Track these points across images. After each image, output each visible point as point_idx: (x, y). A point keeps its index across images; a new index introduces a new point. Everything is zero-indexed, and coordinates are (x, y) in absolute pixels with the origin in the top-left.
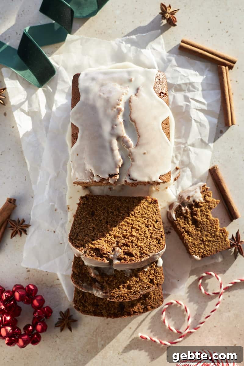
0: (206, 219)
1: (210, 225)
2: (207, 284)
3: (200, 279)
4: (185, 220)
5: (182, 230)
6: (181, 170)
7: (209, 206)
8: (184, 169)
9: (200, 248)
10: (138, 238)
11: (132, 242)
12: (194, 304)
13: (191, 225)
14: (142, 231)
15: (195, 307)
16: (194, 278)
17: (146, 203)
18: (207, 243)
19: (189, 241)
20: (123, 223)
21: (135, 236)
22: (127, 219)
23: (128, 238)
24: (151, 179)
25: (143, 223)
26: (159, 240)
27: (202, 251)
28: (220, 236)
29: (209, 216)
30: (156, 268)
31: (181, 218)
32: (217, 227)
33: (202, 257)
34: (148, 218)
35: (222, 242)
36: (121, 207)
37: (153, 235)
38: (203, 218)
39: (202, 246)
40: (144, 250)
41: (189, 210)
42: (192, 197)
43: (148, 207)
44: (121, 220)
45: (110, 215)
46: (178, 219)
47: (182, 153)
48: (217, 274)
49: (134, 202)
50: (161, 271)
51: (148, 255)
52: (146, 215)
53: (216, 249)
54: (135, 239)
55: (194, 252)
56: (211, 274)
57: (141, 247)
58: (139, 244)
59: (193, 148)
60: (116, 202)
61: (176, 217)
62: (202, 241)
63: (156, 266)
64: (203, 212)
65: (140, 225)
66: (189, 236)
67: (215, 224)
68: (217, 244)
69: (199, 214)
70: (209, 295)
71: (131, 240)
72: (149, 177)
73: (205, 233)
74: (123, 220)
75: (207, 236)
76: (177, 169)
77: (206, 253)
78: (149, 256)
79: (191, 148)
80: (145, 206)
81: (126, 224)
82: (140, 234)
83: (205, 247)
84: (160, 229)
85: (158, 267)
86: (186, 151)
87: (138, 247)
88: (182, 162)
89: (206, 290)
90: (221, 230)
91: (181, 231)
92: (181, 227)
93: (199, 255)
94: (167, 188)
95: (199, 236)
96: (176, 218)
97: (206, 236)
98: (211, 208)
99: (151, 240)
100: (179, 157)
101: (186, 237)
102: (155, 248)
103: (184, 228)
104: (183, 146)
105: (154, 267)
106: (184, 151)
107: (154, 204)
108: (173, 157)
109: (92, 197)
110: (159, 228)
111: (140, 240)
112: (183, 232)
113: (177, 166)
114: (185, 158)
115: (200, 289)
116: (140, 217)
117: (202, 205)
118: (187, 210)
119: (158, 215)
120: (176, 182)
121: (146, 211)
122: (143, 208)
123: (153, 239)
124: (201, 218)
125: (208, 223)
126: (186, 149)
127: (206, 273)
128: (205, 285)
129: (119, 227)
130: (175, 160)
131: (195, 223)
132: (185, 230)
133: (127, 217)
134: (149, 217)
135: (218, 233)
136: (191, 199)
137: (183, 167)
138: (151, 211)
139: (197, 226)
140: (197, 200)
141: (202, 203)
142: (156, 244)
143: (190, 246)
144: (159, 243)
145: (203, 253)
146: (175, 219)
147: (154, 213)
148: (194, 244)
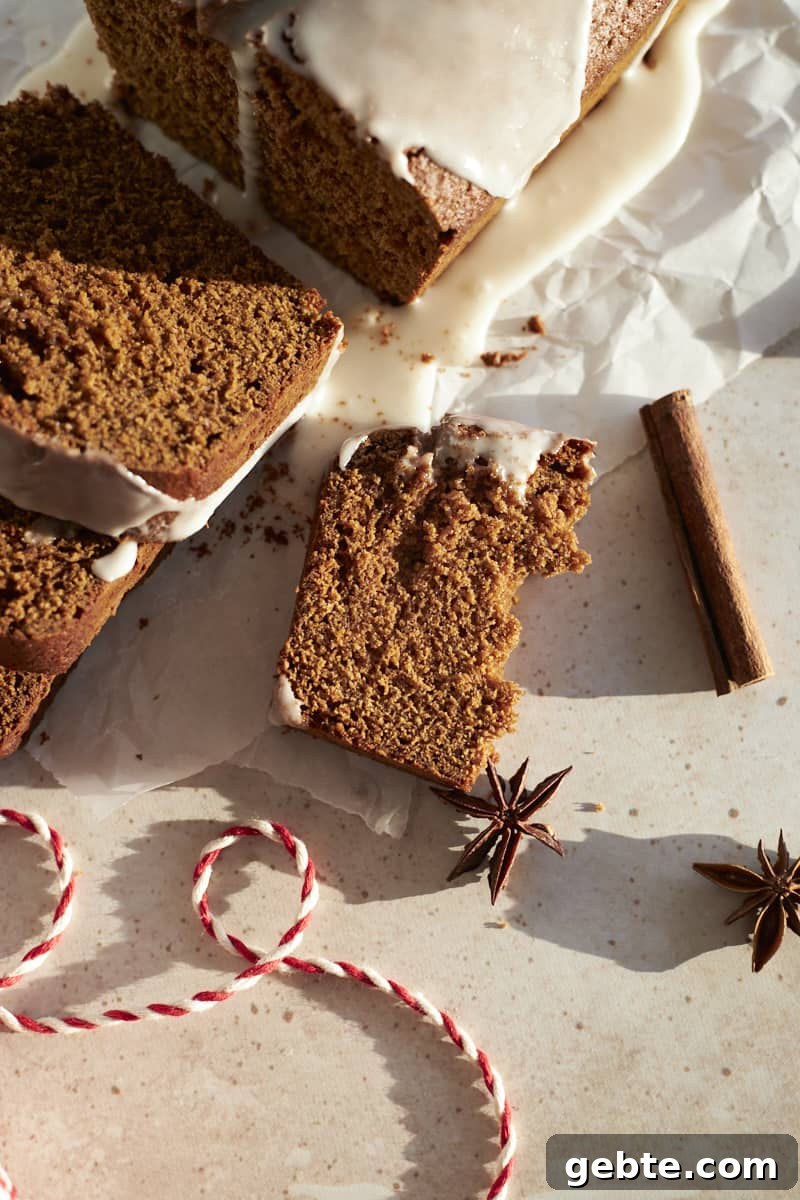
0: (467, 582)
1: (466, 621)
2: (244, 882)
3: (231, 830)
4: (378, 504)
5: (331, 534)
6: (544, 346)
7: (530, 541)
8: (560, 350)
9: (342, 675)
10: (110, 364)
11: (75, 354)
12: (116, 914)
13: (383, 548)
14: (155, 358)
15: (113, 931)
16: (211, 806)
17: (284, 306)
18: (384, 681)
19: (316, 604)
20: (118, 276)
21: (107, 344)
22: (150, 281)
23: (72, 328)
24: (368, 118)
25: (195, 343)
26: (189, 441)
27: (337, 691)
28: (464, 704)
29: (494, 579)
30: (76, 567)
31: (368, 483)
32: (486, 653)
33: (316, 718)
34: (236, 348)
35: (452, 736)
36: (172, 233)
37: (184, 407)
38: (462, 563)
39: (354, 674)
40: (87, 415)
41: (429, 477)
42: (491, 436)
43: (275, 318)
44: (119, 261)
45: (102, 217)
46: (357, 476)
47: (607, 279)
48: (322, 879)
49: (242, 262)
50: (88, 594)
51: (82, 443)
52: (241, 333)
53: (405, 741)
54: (98, 358)
55: (303, 666)
56: (293, 850)
57: (88, 396)
58: (92, 382)
59: (667, 301)
60: (173, 207)
61: (357, 462)
62: (376, 654)
63: (86, 564)
64: (483, 545)
65: (174, 339)
66: (337, 583)
67: (489, 638)
68: (426, 722)
69: (460, 532)
70: (209, 927)
71: (75, 343)
72: (368, 101)
73: (417, 634)
74: (127, 269)
75: (414, 654)
76: (533, 326)
77: (346, 717)
78: (83, 449)
79: (657, 292)
80: (266, 306)
81: (125, 289)
82: (137, 362)
83: (362, 689)
84: (234, 413)
85: (89, 571)
86: (629, 287)
87: (72, 388)
88: (575, 318)
89: (217, 901)
90: (492, 685)
91: (321, 536)
92: (336, 515)
93: (311, 699)
94: (425, 359)
95: (380, 619)
96: (351, 465)
97: (412, 650)
98: (529, 560)
99: (156, 411)
100: (581, 290)
101: (325, 579)
102: (140, 447)
103: (345, 530)
104: (631, 256)
105: (76, 557)
106: (623, 280)
107: (310, 331)
108: (556, 266)
109: (102, 123)
110: (238, 410)
111: (111, 377)
112: (330, 545)
113: (545, 317)
114: (599, 312)
115: (197, 875)
116: (205, 319)
117: (504, 508)
118: (422, 469)
119: (287, 371)
120: (483, 372)
121: (251, 322)
122: (252, 306)
123: (166, 417)
124: (451, 556)
125: (463, 606)
126: (634, 277)
127: (278, 829)
128: (232, 880)
129: (84, 275)
130: (553, 289)
131: (413, 555)
132: (343, 545)
133: (154, 277)
134: (241, 347)
135: (465, 682)
136: (478, 445)
137: (561, 336)
138: (274, 339)
139: (406, 576)
140: (501, 470)
141: (510, 499)
142: (158, 439)
143: (306, 628)
144: (174, 449)
145: (333, 705)
146: (344, 463)
147: (276, 355)
148: (330, 636)
